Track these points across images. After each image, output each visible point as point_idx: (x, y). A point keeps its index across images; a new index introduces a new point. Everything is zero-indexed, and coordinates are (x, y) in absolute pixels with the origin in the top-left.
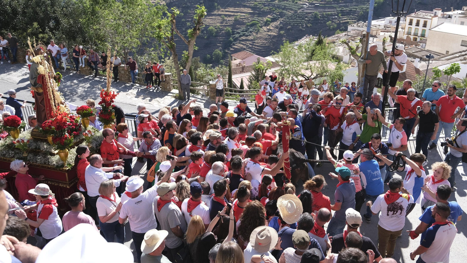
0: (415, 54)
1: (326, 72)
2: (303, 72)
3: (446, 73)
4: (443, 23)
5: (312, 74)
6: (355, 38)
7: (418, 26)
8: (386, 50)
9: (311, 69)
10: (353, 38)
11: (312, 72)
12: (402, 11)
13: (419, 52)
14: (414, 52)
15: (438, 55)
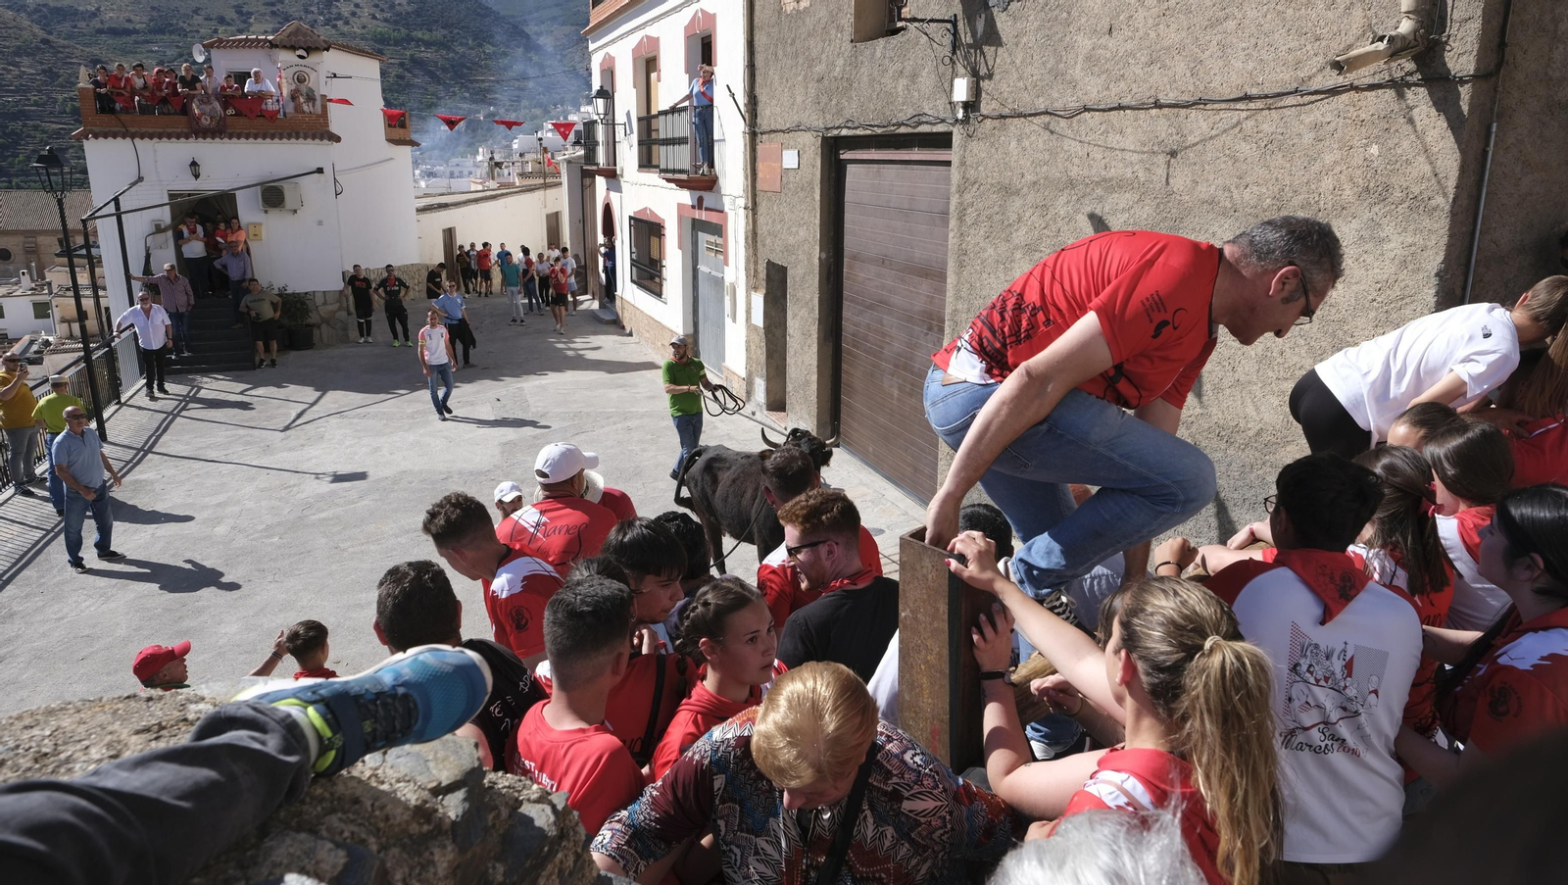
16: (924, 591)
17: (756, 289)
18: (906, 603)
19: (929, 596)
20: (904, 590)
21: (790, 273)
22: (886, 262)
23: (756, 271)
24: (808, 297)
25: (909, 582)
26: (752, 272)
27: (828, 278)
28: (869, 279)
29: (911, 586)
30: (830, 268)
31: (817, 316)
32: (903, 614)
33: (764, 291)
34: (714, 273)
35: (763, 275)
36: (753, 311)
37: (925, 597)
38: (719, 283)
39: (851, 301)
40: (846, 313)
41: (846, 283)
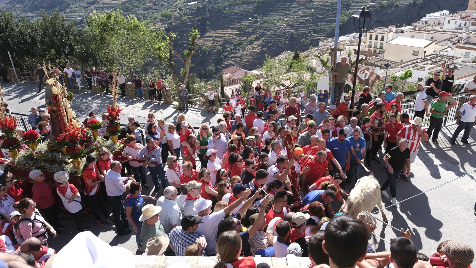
0: (376, 63)
1: (303, 81)
2: (283, 82)
3: (402, 78)
4: (397, 37)
5: (291, 84)
6: (326, 52)
7: (377, 40)
8: (351, 61)
9: (290, 79)
10: (324, 52)
11: (290, 82)
12: (363, 28)
13: (379, 62)
14: (374, 62)
15: (394, 64)
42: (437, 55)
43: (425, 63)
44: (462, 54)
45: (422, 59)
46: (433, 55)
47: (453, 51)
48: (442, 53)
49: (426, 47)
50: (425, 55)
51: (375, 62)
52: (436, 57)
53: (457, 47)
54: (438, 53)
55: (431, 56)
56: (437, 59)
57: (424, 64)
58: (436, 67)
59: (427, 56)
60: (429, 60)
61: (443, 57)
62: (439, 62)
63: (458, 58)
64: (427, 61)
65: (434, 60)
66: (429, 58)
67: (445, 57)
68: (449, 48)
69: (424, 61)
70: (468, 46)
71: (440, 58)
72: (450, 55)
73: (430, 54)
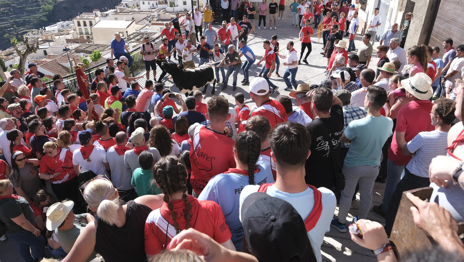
4: (100, 21)
7: (86, 26)
13: (89, 47)
15: (104, 47)
16: (410, 229)
17: (401, 10)
18: (398, 228)
19: (412, 234)
20: (398, 221)
21: (416, 5)
22: (459, 3)
23: (402, 3)
24: (421, 15)
25: (402, 219)
26: (401, 4)
27: (432, 8)
28: (450, 10)
29: (403, 221)
30: (433, 4)
31: (423, 23)
32: (394, 232)
33: (404, 12)
34: (386, 3)
35: (405, 5)
36: (397, 19)
37: (410, 232)
38: (387, 7)
39: (439, 18)
40: (436, 23)
41: (439, 11)
42: (138, 33)
43: (130, 41)
44: (158, 30)
45: (126, 39)
46: (135, 34)
47: (150, 28)
48: (142, 31)
49: (128, 27)
50: (127, 34)
51: (86, 48)
52: (138, 36)
53: (153, 24)
54: (139, 32)
55: (133, 35)
56: (139, 38)
57: (128, 43)
58: (139, 44)
59: (130, 35)
60: (132, 38)
61: (143, 34)
62: (140, 39)
63: (155, 33)
64: (130, 40)
65: (136, 38)
66: (132, 37)
67: (145, 34)
68: (147, 26)
69: (128, 41)
70: (160, 22)
71: (140, 35)
72: (149, 32)
73: (132, 33)
